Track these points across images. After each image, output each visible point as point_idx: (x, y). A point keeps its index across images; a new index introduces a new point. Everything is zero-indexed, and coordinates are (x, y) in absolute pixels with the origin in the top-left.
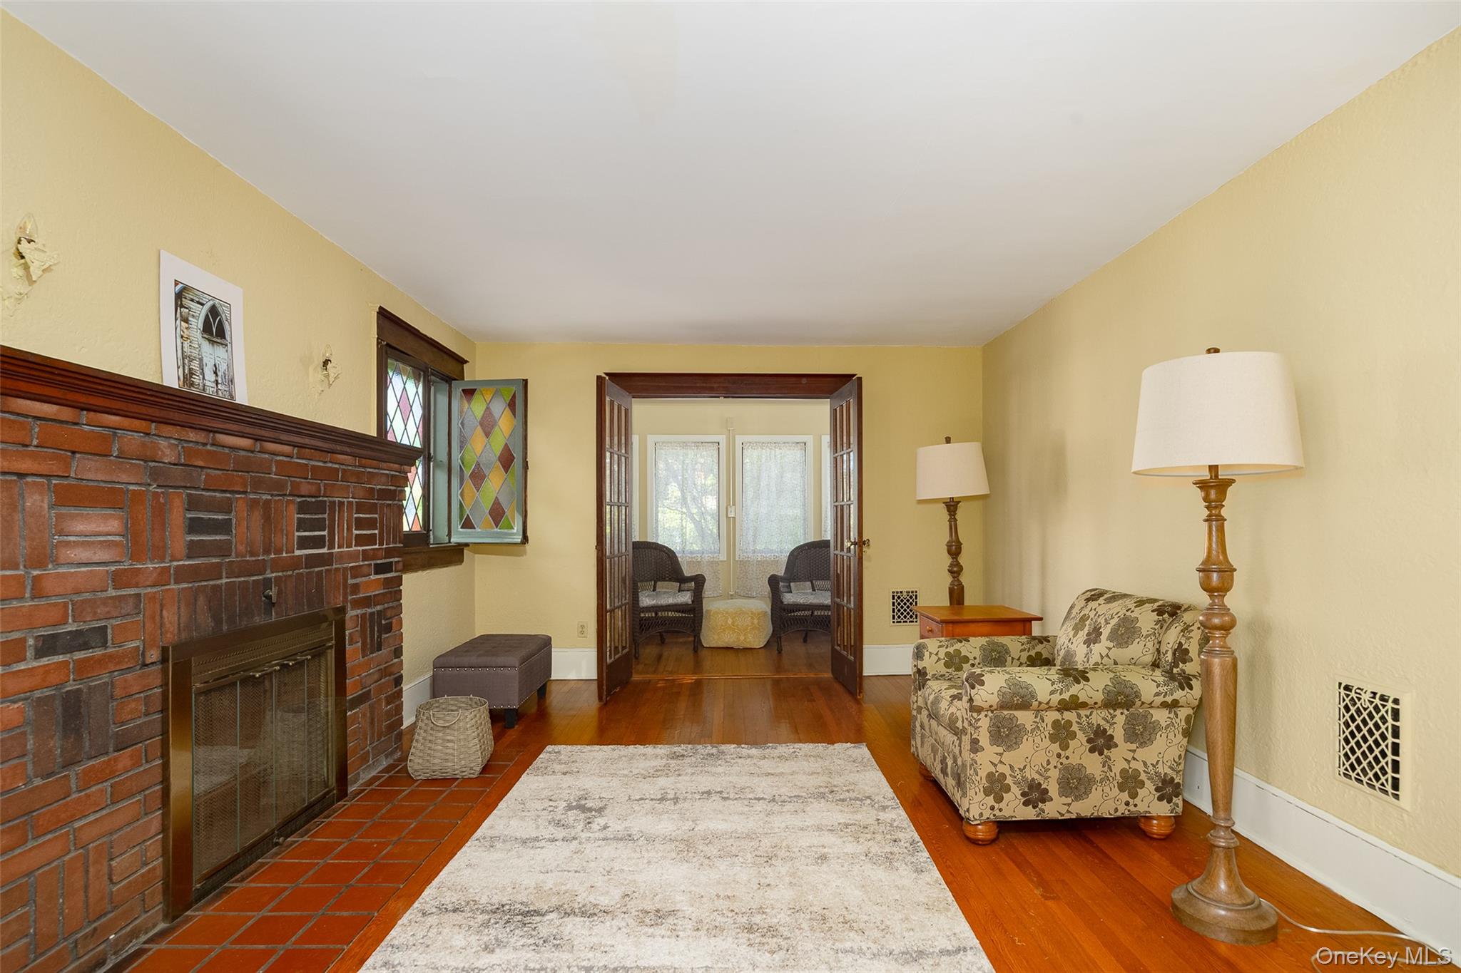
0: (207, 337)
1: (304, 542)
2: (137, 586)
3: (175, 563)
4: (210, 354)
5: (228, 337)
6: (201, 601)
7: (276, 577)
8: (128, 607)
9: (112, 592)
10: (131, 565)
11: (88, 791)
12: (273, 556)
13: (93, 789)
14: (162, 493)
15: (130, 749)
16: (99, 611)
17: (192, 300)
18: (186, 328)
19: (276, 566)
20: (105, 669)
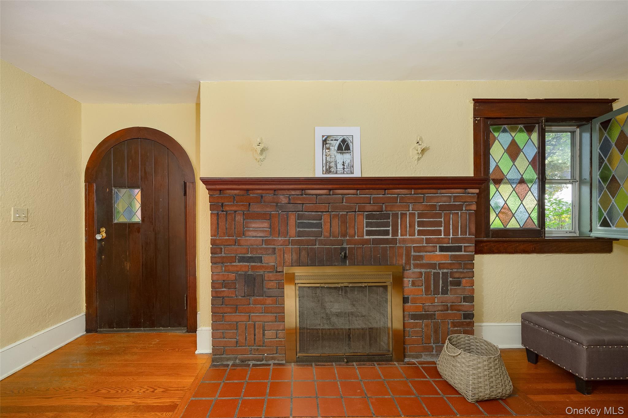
0: (340, 152)
1: (369, 233)
2: (274, 245)
3: (291, 238)
4: (340, 158)
5: (351, 149)
6: (304, 253)
7: (349, 247)
8: (270, 251)
9: (264, 246)
10: (272, 238)
11: (256, 306)
12: (348, 238)
13: (258, 306)
14: (285, 214)
15: (272, 298)
16: (258, 252)
17: (332, 140)
18: (328, 151)
19: (349, 242)
20: (261, 270)
